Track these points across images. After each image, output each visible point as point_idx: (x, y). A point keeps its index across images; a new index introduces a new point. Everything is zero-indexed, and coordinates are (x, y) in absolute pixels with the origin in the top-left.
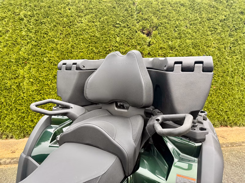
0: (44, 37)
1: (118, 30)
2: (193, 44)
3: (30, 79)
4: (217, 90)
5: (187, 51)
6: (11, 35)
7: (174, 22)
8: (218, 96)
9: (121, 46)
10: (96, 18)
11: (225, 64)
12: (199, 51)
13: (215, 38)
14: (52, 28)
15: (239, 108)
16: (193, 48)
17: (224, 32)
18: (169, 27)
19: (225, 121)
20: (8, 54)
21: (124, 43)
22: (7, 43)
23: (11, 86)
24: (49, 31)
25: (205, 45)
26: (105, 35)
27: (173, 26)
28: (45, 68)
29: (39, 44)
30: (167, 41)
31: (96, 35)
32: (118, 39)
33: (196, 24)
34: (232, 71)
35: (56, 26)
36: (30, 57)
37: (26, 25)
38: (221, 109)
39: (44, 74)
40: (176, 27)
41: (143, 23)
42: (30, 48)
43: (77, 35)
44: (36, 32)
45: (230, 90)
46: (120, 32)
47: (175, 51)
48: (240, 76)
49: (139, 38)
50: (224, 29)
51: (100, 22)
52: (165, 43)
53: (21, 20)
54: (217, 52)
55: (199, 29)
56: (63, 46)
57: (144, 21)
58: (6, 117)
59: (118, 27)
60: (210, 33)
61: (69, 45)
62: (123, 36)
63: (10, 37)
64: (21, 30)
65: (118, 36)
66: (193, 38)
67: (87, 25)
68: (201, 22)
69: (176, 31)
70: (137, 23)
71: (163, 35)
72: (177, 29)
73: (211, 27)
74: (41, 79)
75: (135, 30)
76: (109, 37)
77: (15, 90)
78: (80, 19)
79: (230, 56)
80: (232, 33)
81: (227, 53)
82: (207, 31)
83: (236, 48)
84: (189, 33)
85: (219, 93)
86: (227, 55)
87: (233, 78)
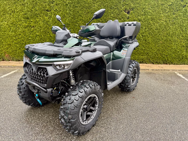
0: (77, 14)
1: (112, 10)
2: (151, 18)
4: (163, 43)
5: (148, 22)
7: (142, 6)
8: (163, 47)
10: (102, 4)
11: (169, 29)
12: (154, 22)
16: (151, 20)
18: (139, 9)
19: (166, 61)
21: (115, 17)
24: (79, 11)
25: (158, 19)
27: (142, 8)
28: (77, 29)
29: (75, 17)
32: (112, 15)
33: (154, 7)
34: (172, 34)
35: (82, 8)
37: (69, 8)
38: (164, 54)
42: (71, 19)
43: (92, 13)
44: (74, 11)
45: (170, 44)
46: (113, 11)
47: (141, 22)
49: (123, 15)
50: (170, 10)
51: (104, 6)
52: (136, 17)
53: (66, 5)
54: (164, 23)
55: (156, 10)
57: (126, 6)
59: (113, 9)
60: (162, 12)
61: (88, 18)
62: (115, 13)
63: (62, 13)
64: (67, 10)
65: (112, 13)
66: (152, 15)
67: (97, 8)
68: (157, 6)
69: (143, 11)
70: (123, 7)
71: (136, 13)
73: (163, 9)
75: (121, 10)
76: (108, 14)
78: (94, 4)
79: (172, 25)
80: (175, 13)
81: (171, 24)
82: (160, 11)
83: (176, 21)
84: (150, 12)
85: (164, 45)
86: (170, 25)
87: (172, 37)
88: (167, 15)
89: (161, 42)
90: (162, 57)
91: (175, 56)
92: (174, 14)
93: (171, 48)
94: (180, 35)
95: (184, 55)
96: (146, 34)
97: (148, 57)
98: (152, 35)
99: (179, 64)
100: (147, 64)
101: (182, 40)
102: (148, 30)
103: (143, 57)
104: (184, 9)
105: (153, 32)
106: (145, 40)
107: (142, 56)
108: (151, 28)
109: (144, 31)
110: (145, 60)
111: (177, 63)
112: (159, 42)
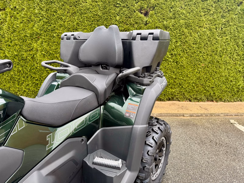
0: (53, 15)
1: (118, 9)
2: (186, 24)
3: (42, 51)
4: (205, 67)
5: (180, 30)
6: (26, 13)
7: (170, 3)
8: (206, 73)
9: (120, 25)
11: (215, 43)
12: (191, 31)
13: (208, 19)
14: (61, 6)
15: (225, 85)
16: (186, 28)
17: (217, 13)
18: (164, 8)
19: (211, 97)
20: (24, 30)
21: (123, 21)
22: (23, 19)
23: (27, 57)
24: (58, 9)
25: (197, 25)
26: (106, 14)
27: (169, 7)
28: (54, 42)
29: (49, 21)
30: (162, 21)
31: (99, 14)
32: (118, 18)
33: (190, 5)
34: (221, 51)
35: (63, 5)
36: (42, 32)
37: (38, 4)
38: (208, 85)
39: (54, 48)
40: (172, 8)
41: (141, 3)
42: (42, 24)
43: (82, 13)
44: (47, 10)
45: (217, 68)
46: (120, 11)
47: (169, 30)
48: (228, 55)
49: (137, 18)
50: (217, 11)
51: (102, 2)
52: (160, 22)
54: (208, 32)
55: (193, 10)
56: (69, 24)
58: (23, 83)
59: (118, 7)
60: (204, 14)
61: (75, 23)
62: (122, 15)
63: (25, 14)
64: (34, 8)
65: (118, 15)
66: (186, 18)
67: (91, 4)
68: (196, 3)
69: (171, 12)
70: (136, 3)
71: (159, 15)
72: (173, 10)
73: (204, 9)
74: (51, 52)
75: (134, 10)
76: (110, 15)
77: (30, 60)
79: (220, 37)
80: (225, 14)
81: (218, 33)
82: (200, 12)
83: (227, 29)
84: (183, 14)
85: (207, 70)
86: (217, 36)
87: (221, 57)
88: (211, 18)
89: (203, 65)
90: (205, 90)
91: (226, 87)
92: (223, 17)
93: (220, 74)
94: (233, 53)
95: (240, 87)
96: (177, 51)
97: (181, 91)
98: (187, 53)
99: (233, 101)
100: (180, 101)
101: (238, 61)
102: (180, 45)
103: (174, 91)
104: (239, 8)
105: (190, 48)
106: (177, 62)
107: (171, 88)
108: (186, 41)
109: (174, 47)
110: (177, 96)
111: (229, 99)
112: (199, 65)
